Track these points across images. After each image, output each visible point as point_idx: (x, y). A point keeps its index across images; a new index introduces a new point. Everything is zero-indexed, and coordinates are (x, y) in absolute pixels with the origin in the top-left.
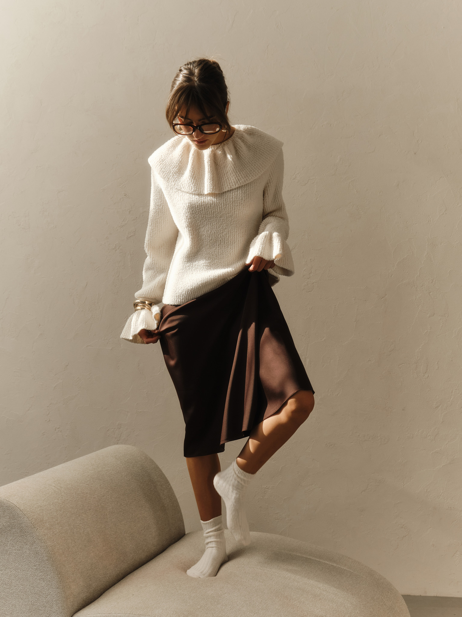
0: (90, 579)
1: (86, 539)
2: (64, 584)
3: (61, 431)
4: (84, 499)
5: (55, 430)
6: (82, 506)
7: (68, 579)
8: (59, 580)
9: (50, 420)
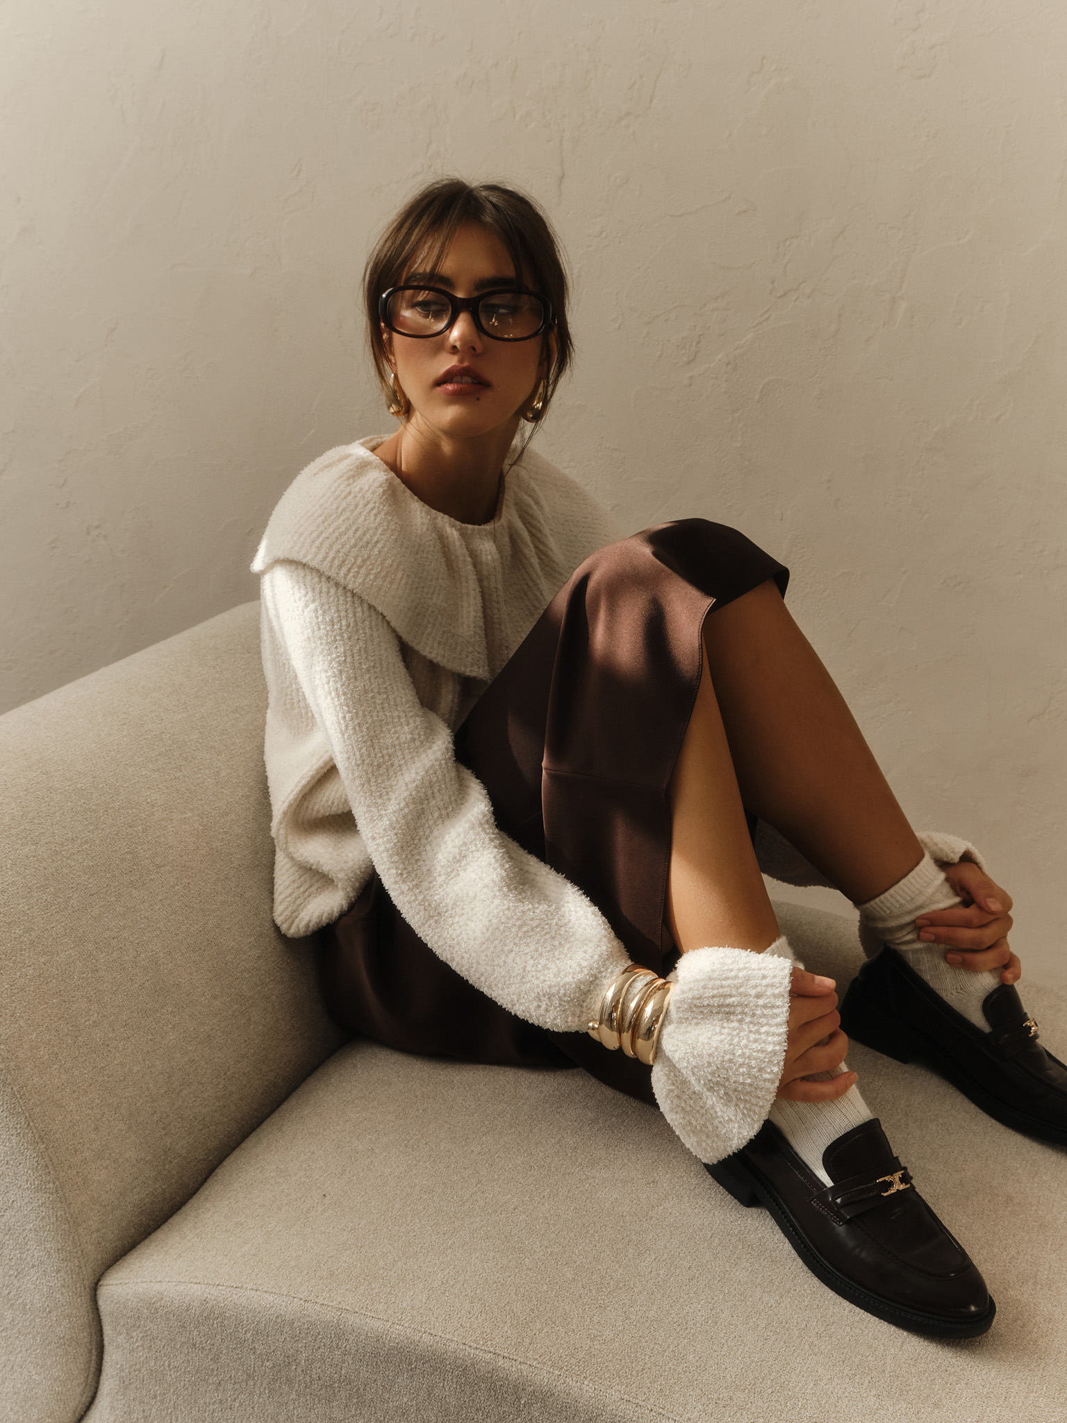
0: (164, 1129)
1: (147, 984)
2: (62, 1174)
3: (105, 537)
4: (140, 828)
5: (88, 533)
6: (128, 856)
7: (76, 1151)
8: (42, 1162)
9: (68, 503)
